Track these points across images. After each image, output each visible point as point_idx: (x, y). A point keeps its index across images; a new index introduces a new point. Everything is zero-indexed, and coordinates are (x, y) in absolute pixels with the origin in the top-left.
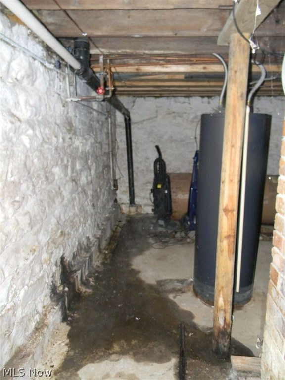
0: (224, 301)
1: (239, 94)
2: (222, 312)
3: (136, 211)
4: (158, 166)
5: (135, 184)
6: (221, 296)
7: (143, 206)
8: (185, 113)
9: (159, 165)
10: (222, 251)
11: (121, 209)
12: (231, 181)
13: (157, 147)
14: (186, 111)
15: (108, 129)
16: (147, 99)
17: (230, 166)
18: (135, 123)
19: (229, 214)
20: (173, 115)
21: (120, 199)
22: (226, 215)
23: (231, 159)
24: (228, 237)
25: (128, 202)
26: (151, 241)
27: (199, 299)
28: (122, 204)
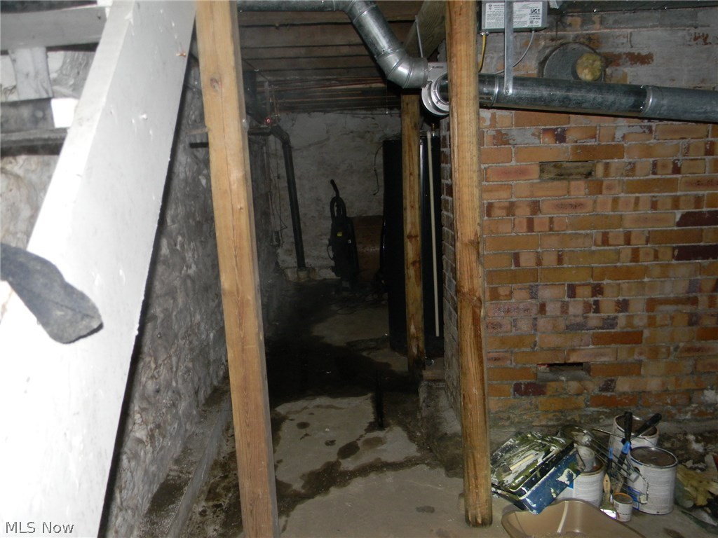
0: (416, 329)
1: (413, 125)
2: (415, 340)
3: (308, 277)
4: (336, 208)
5: (304, 237)
6: (413, 323)
7: (317, 269)
8: (369, 132)
9: (337, 206)
10: (409, 278)
11: (286, 275)
12: (412, 207)
13: (332, 182)
14: (369, 130)
15: (263, 160)
16: (313, 114)
17: (410, 193)
18: (297, 150)
19: (413, 239)
20: (351, 135)
21: (283, 261)
22: (411, 241)
23: (410, 187)
24: (414, 263)
25: (296, 265)
26: (334, 307)
27: (396, 353)
28: (287, 268)
